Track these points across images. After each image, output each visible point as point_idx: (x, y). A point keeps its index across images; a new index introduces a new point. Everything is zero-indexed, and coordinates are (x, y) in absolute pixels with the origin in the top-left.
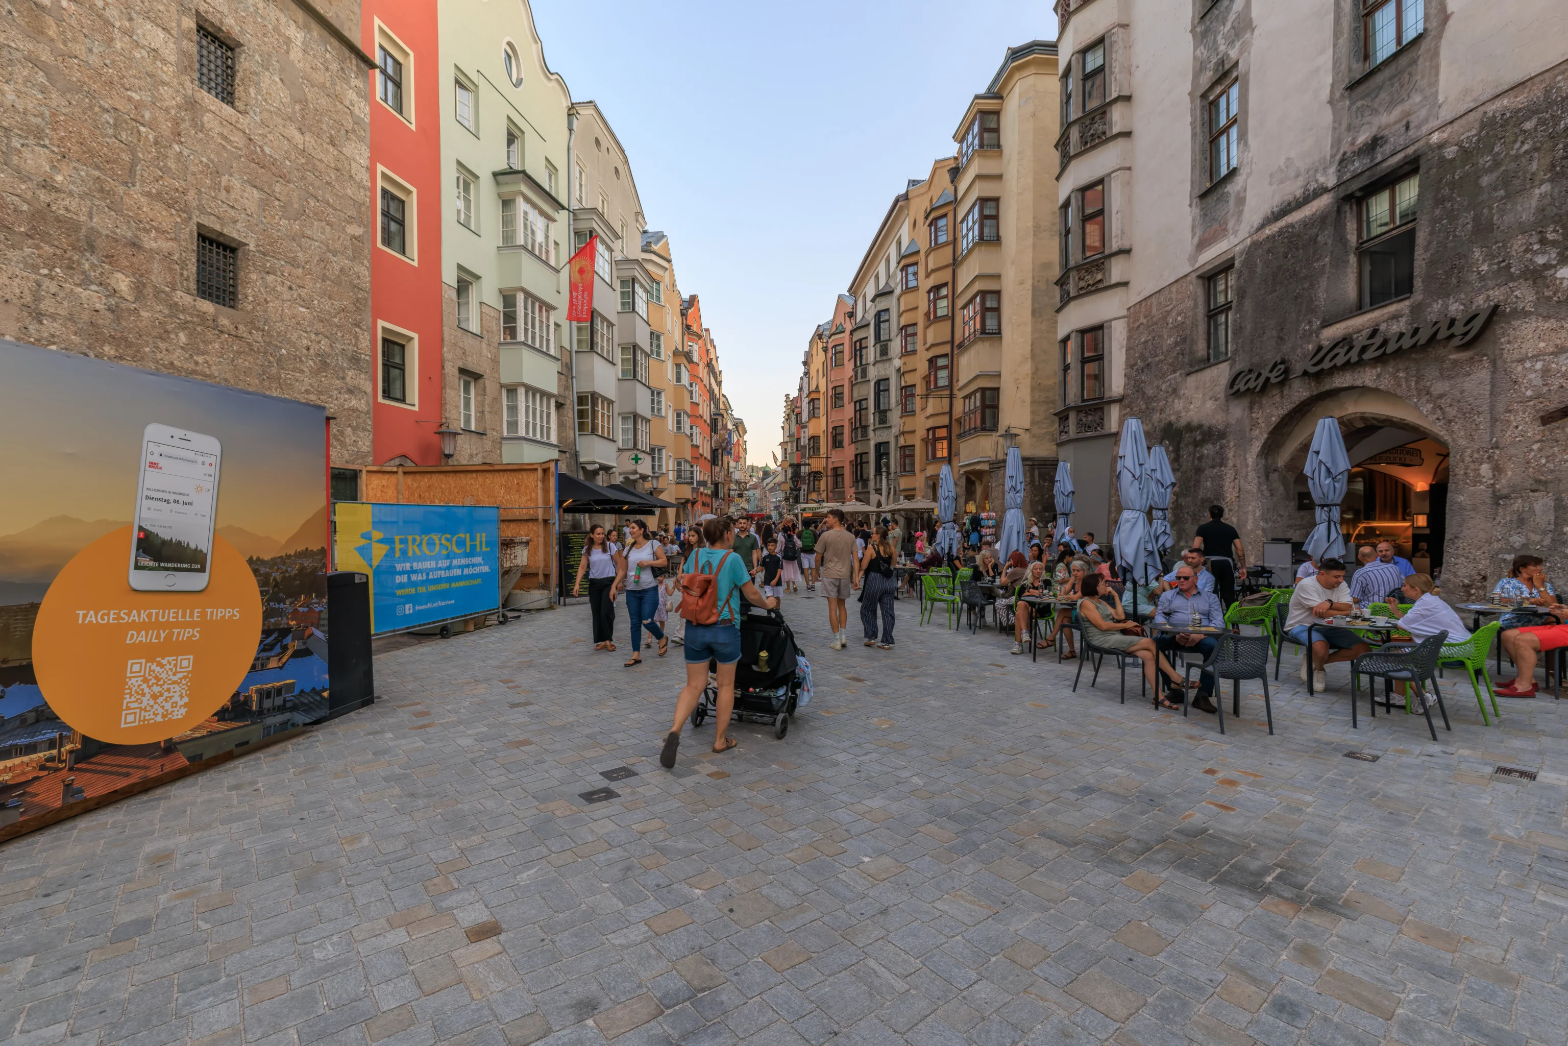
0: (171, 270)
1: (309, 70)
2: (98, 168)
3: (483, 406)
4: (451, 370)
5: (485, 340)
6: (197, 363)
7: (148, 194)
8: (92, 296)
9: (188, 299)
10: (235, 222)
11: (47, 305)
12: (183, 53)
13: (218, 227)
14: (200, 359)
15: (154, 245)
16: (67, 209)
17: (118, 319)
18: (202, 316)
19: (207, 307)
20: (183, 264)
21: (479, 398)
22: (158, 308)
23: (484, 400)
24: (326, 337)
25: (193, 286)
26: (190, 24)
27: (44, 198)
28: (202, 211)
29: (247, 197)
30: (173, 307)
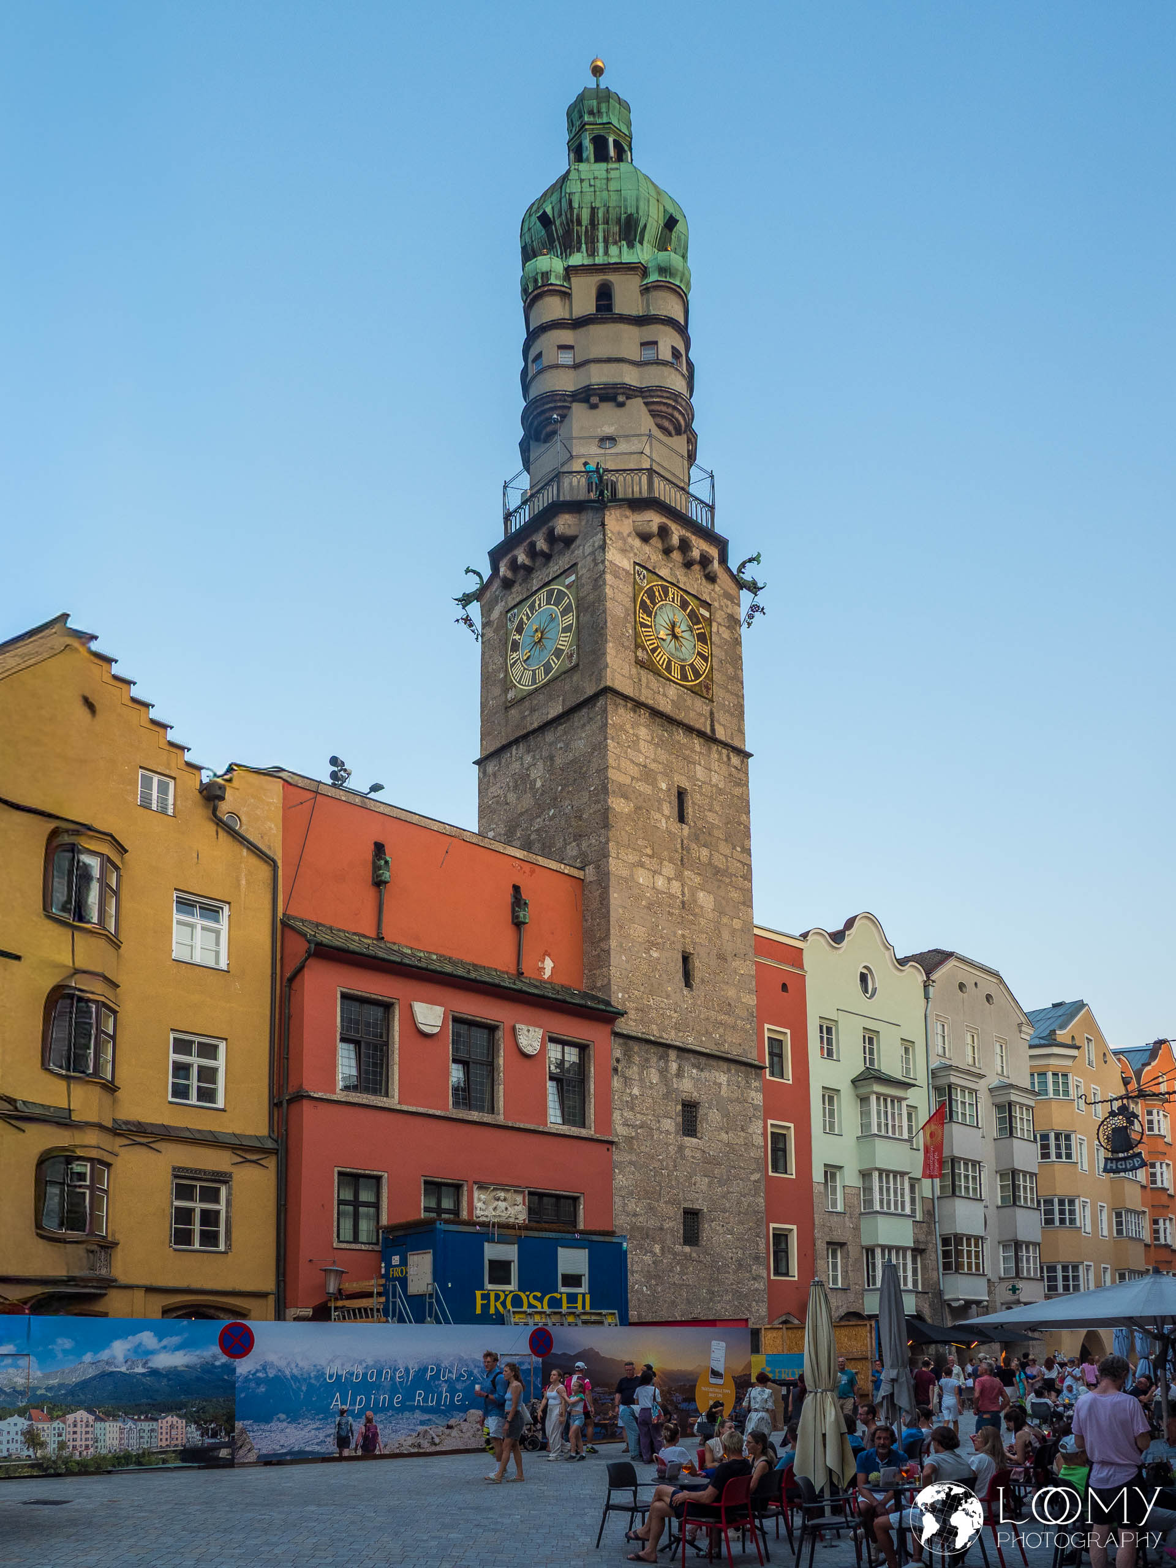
0: (673, 1236)
1: (730, 1094)
2: (649, 1199)
3: (848, 1266)
4: (820, 1245)
5: (848, 1215)
6: (683, 1280)
7: (666, 1202)
9: (680, 1247)
10: (698, 1200)
12: (677, 1124)
13: (691, 1206)
14: (684, 1278)
15: (668, 1225)
17: (656, 1266)
18: (685, 1254)
19: (687, 1249)
20: (678, 1231)
21: (844, 1260)
22: (670, 1256)
23: (848, 1261)
24: (741, 1249)
25: (682, 1240)
26: (679, 1107)
27: (634, 1221)
28: (685, 1200)
29: (703, 1183)
30: (675, 1254)
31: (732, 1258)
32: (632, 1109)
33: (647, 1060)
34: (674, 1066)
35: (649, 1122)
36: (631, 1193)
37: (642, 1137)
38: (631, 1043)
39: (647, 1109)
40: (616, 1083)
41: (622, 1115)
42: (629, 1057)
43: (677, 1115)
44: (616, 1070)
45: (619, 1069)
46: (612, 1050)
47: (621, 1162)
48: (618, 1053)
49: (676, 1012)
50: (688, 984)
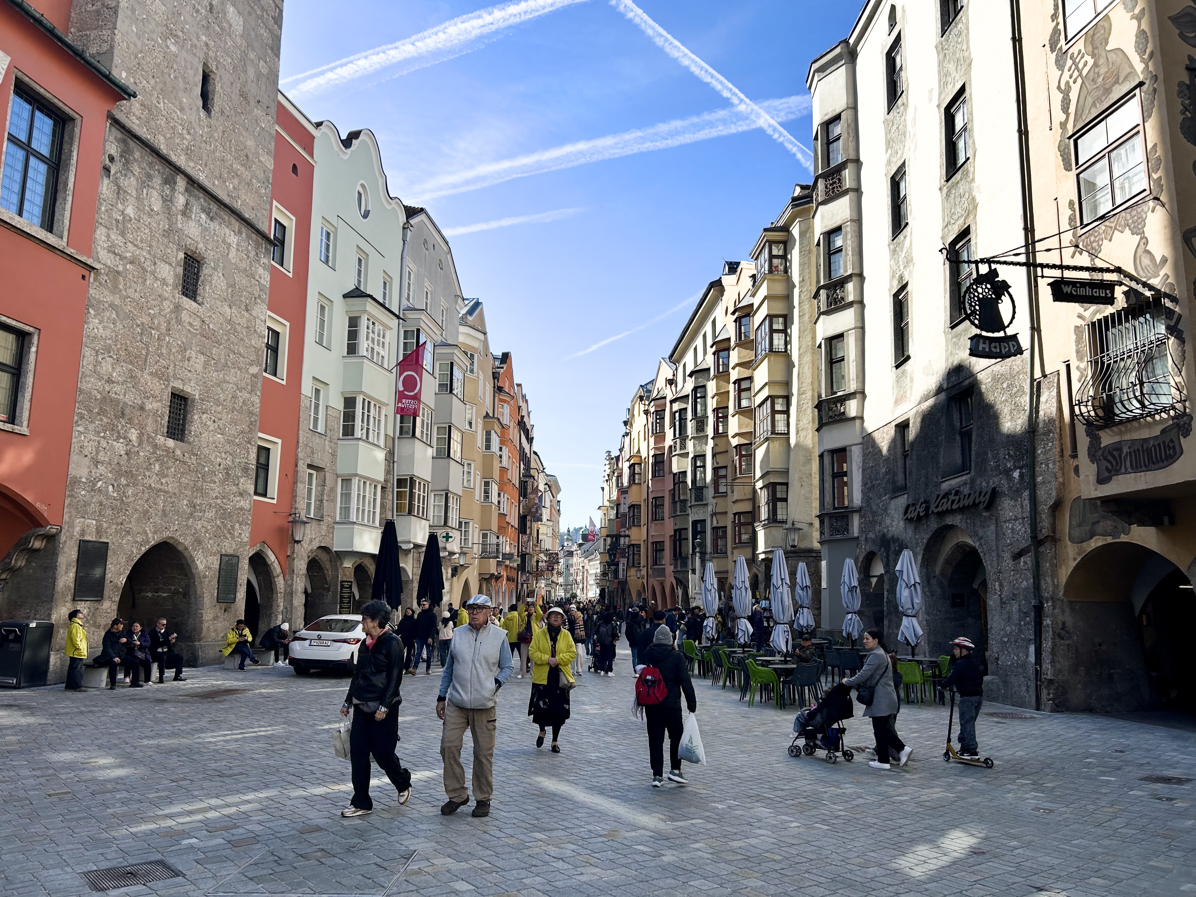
0: (156, 421)
1: (238, 262)
2: (131, 363)
3: (322, 495)
4: (302, 466)
5: (328, 438)
6: (162, 484)
7: (151, 374)
8: (120, 447)
9: (162, 439)
10: (189, 381)
11: (101, 457)
12: (176, 275)
13: (181, 387)
14: (163, 481)
15: (150, 406)
16: (116, 393)
17: (129, 459)
18: (168, 450)
19: (171, 443)
20: (162, 416)
21: (319, 488)
22: (148, 449)
23: (323, 490)
24: (231, 454)
25: (165, 430)
26: (181, 255)
27: (107, 389)
28: (175, 377)
29: (198, 362)
30: (155, 446)
31: (220, 465)
32: (123, 234)
33: (149, 177)
34: (181, 200)
35: (143, 260)
36: (108, 349)
37: (131, 276)
38: (132, 144)
39: (142, 241)
40: (106, 187)
41: (108, 236)
42: (127, 161)
43: (178, 264)
44: (107, 170)
45: (112, 172)
46: (105, 141)
47: (99, 302)
48: (113, 149)
49: (189, 133)
50: (206, 106)
